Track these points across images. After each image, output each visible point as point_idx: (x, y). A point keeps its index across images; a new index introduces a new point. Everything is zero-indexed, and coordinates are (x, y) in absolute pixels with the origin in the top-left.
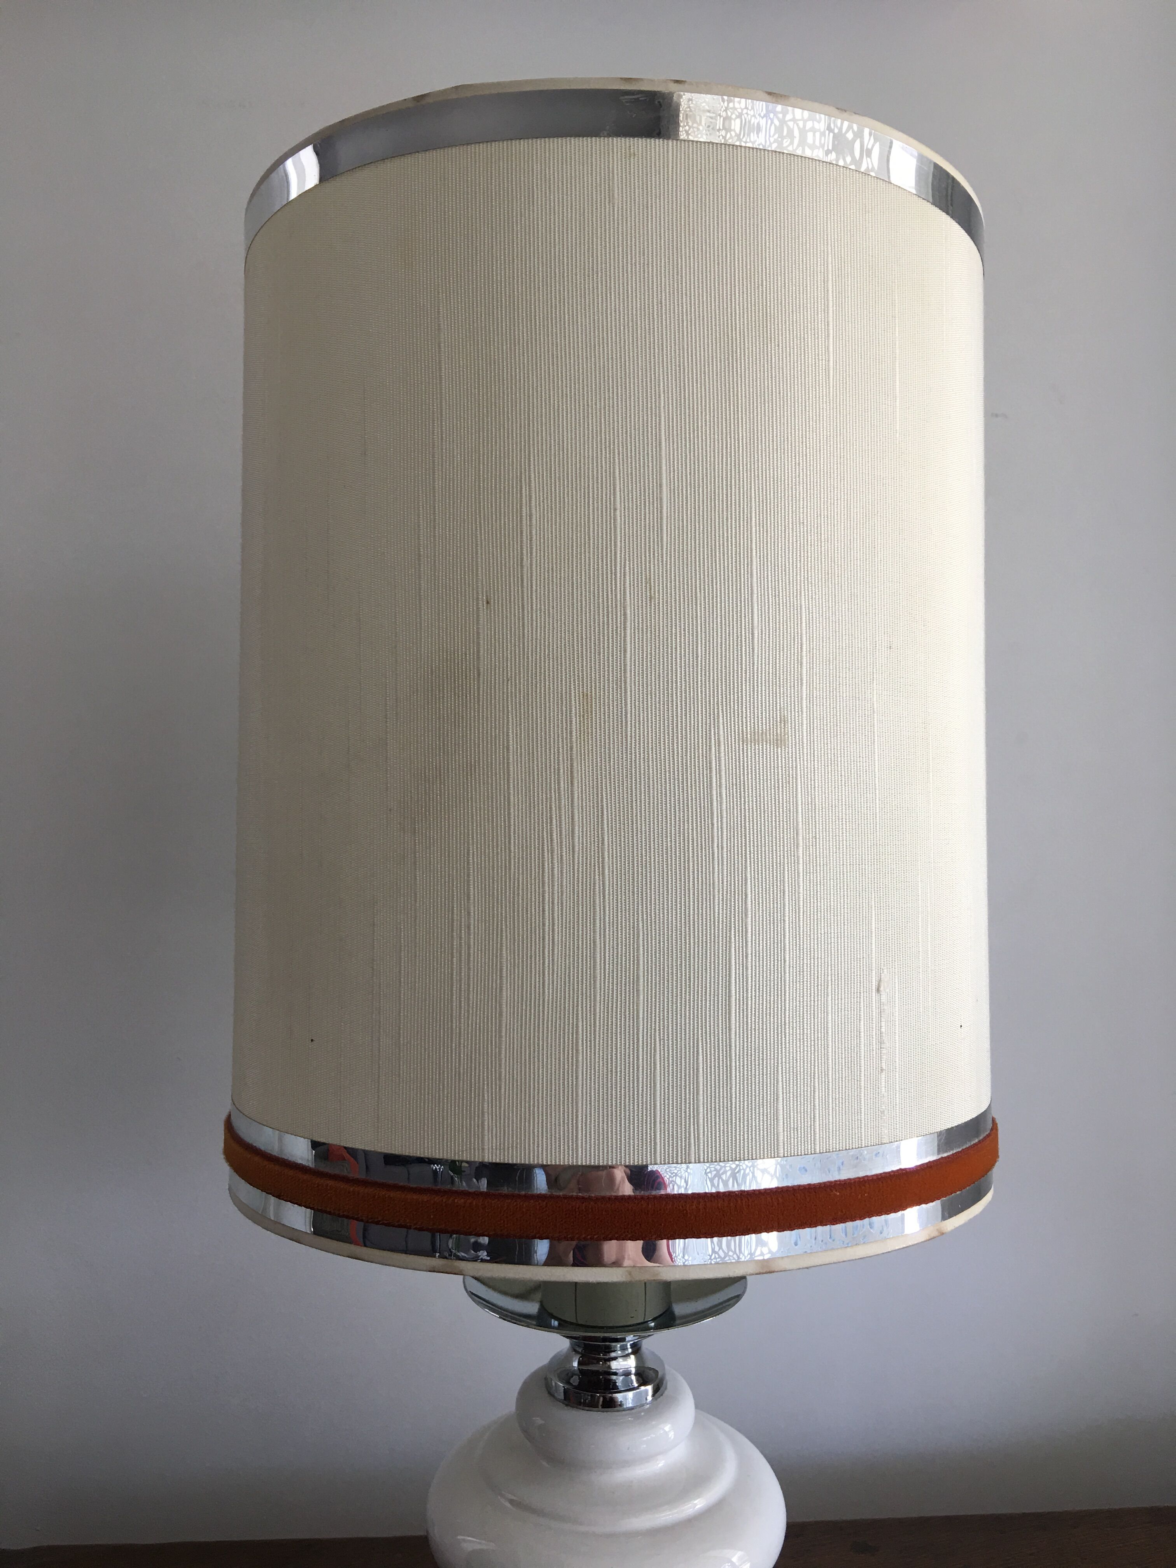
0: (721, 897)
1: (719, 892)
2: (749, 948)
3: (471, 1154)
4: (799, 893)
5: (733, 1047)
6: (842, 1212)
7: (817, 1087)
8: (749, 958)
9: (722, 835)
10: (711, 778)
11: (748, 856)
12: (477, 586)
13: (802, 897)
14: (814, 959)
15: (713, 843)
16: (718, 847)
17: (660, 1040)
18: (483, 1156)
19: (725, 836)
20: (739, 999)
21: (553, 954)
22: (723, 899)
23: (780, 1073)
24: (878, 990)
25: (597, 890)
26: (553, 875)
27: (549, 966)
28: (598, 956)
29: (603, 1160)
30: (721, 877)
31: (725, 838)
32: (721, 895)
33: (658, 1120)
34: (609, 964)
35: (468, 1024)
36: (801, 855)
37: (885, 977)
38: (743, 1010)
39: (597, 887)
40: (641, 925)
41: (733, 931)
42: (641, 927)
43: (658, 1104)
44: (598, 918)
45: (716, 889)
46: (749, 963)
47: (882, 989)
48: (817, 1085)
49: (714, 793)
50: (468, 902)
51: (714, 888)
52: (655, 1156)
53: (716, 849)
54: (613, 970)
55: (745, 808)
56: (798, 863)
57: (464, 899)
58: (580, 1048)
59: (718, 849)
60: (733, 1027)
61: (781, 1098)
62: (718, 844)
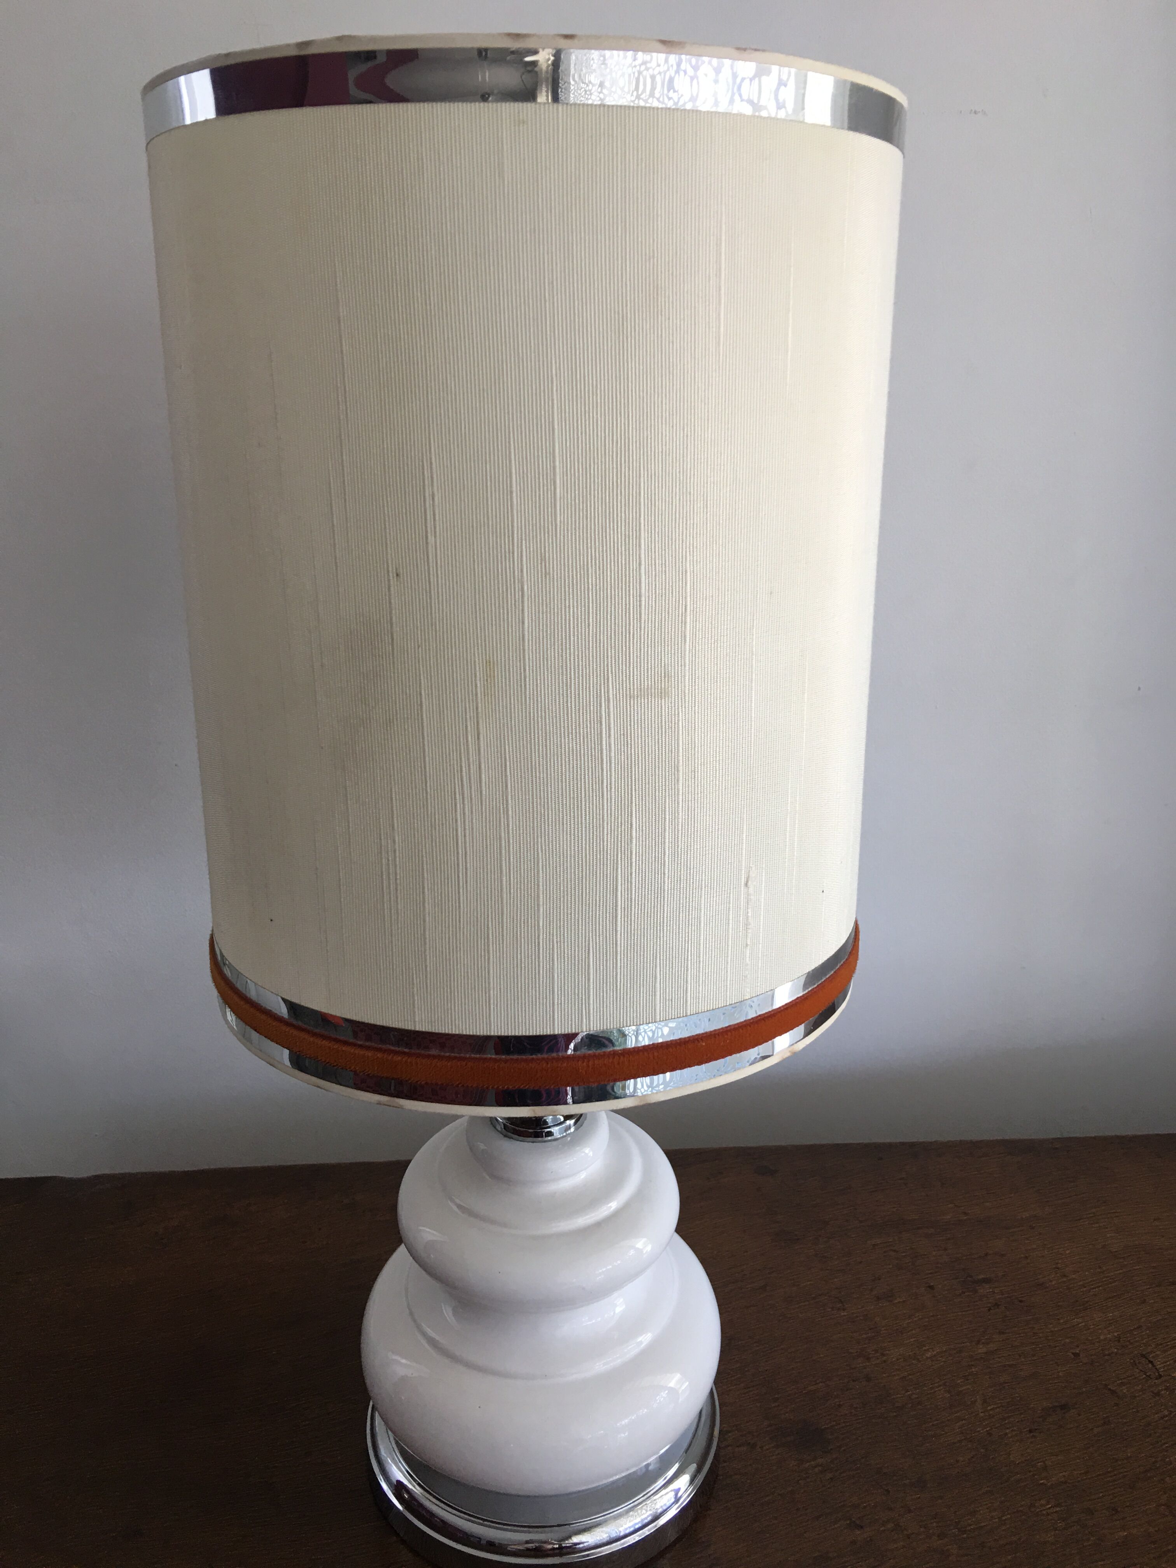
0: (609, 828)
1: (607, 824)
2: (634, 857)
4: (678, 819)
5: (619, 944)
7: (689, 967)
8: (634, 875)
9: (610, 778)
10: (601, 730)
11: (634, 792)
12: (387, 559)
13: (680, 821)
14: (690, 869)
15: (602, 784)
16: (607, 787)
17: (557, 942)
19: (613, 778)
21: (466, 877)
22: (611, 829)
23: (658, 959)
24: (746, 885)
26: (464, 814)
28: (504, 878)
30: (609, 811)
31: (613, 780)
32: (609, 826)
33: (556, 1001)
34: (514, 884)
36: (681, 787)
37: (752, 875)
38: (628, 915)
40: (540, 853)
41: (619, 853)
42: (540, 855)
43: (556, 990)
45: (605, 822)
46: (634, 879)
47: (749, 883)
48: (689, 965)
49: (604, 743)
51: (603, 822)
52: (553, 1028)
53: (605, 789)
54: (517, 889)
55: (631, 754)
56: (678, 795)
58: (491, 949)
59: (607, 789)
60: (619, 929)
61: (658, 979)
62: (607, 785)
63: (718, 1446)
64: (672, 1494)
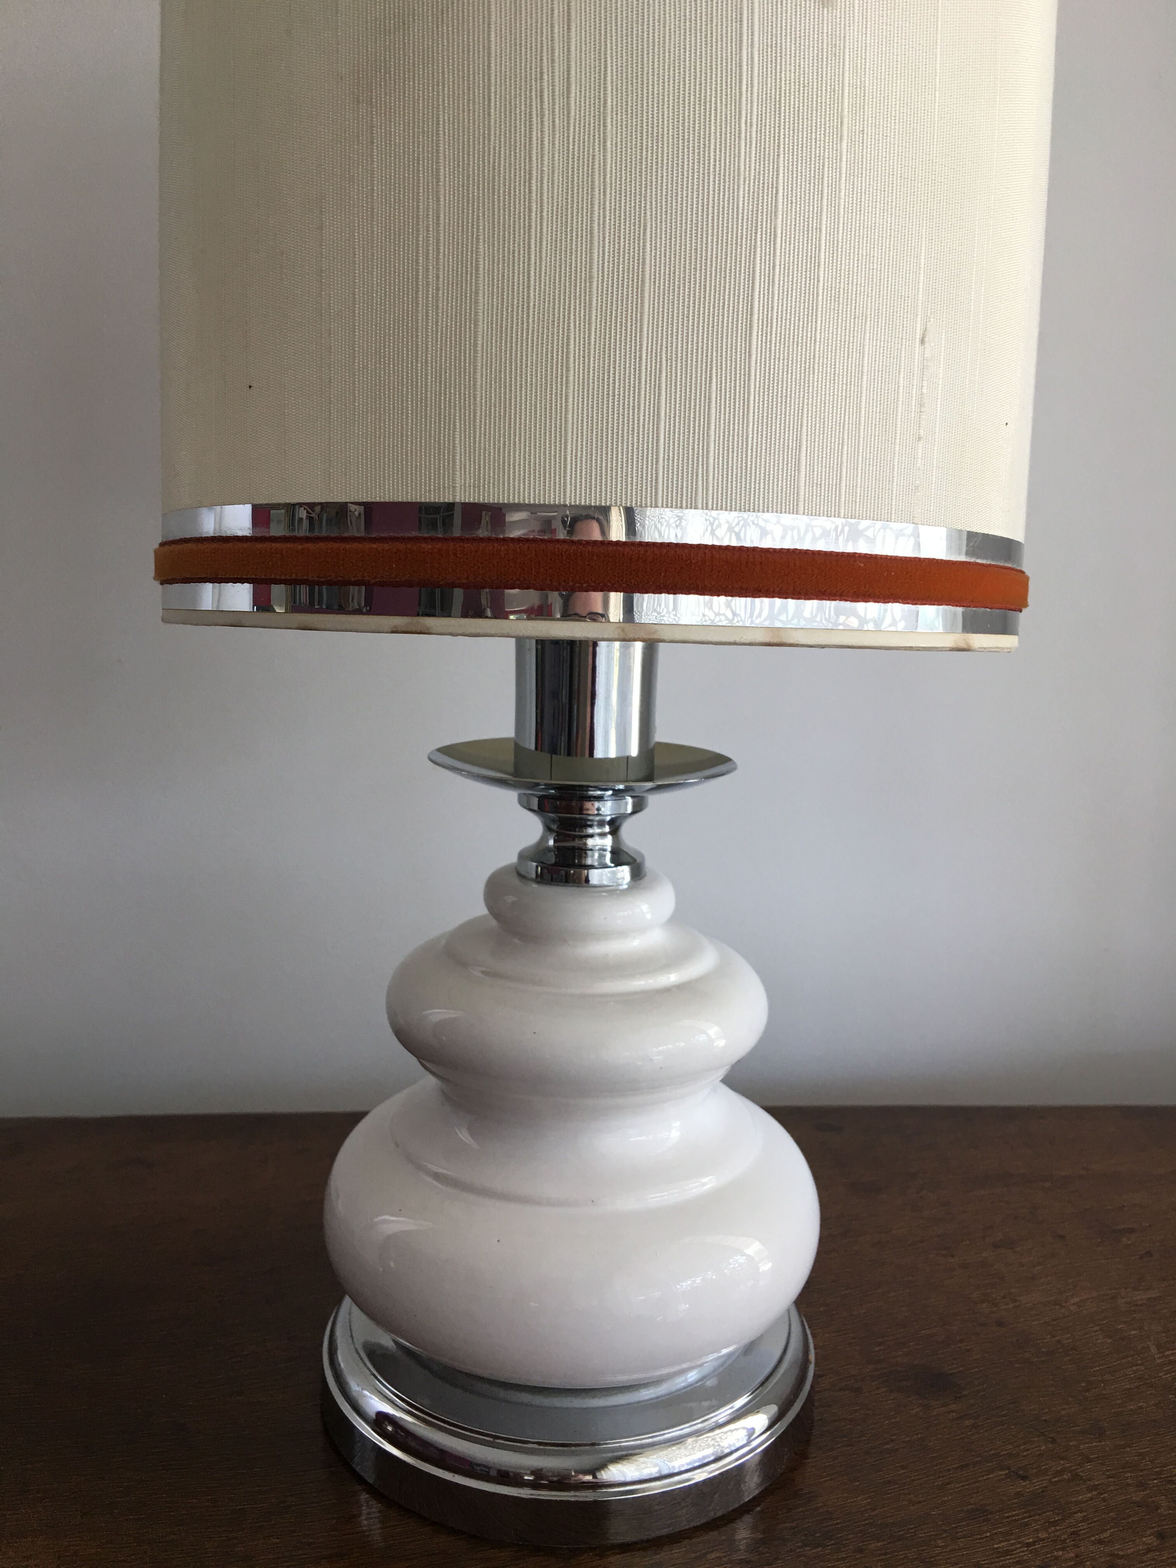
0: (747, 188)
1: (745, 182)
2: (778, 258)
3: (439, 494)
4: (839, 198)
5: (753, 377)
6: (865, 587)
7: (846, 440)
8: (777, 270)
9: (751, 109)
10: (741, 34)
11: (782, 140)
13: (843, 204)
14: (852, 284)
15: (740, 118)
16: (746, 123)
17: (667, 360)
18: (454, 496)
19: (755, 110)
20: (763, 320)
22: (749, 190)
23: (805, 416)
24: (922, 342)
25: (597, 166)
27: (535, 263)
28: (596, 251)
29: (596, 499)
30: (748, 162)
31: (755, 113)
32: (747, 185)
34: (609, 262)
35: (437, 338)
36: (844, 151)
37: (931, 328)
38: (766, 333)
39: (597, 163)
40: (649, 213)
41: (759, 233)
42: (648, 217)
43: (662, 438)
44: (597, 202)
47: (926, 339)
48: (846, 438)
50: (438, 185)
52: (656, 498)
53: (743, 125)
54: (613, 270)
55: (780, 79)
56: (841, 161)
57: (433, 182)
58: (572, 365)
59: (746, 126)
60: (754, 352)
61: (804, 446)
62: (746, 120)
63: (812, 1387)
64: (744, 1433)
